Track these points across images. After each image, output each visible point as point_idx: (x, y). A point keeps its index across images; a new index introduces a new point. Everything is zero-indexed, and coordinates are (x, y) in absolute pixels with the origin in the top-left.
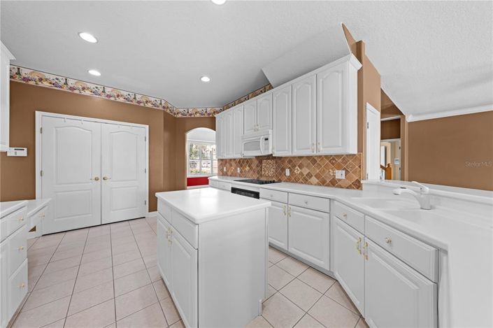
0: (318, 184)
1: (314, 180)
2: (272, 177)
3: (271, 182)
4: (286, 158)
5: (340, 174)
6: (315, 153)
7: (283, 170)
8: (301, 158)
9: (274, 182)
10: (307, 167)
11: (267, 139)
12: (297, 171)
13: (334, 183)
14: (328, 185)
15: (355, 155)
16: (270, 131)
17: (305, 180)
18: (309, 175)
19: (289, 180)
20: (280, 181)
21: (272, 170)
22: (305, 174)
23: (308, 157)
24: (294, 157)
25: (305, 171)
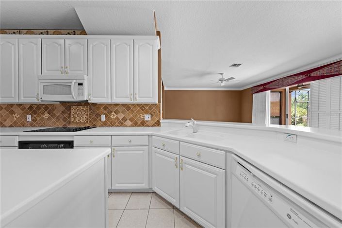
0: (132, 126)
1: (128, 123)
2: (84, 123)
3: (86, 128)
4: (101, 105)
5: (147, 117)
6: (132, 102)
7: (99, 115)
8: (116, 105)
9: (89, 128)
10: (123, 112)
11: (80, 84)
12: (113, 116)
13: (143, 124)
14: (139, 126)
15: (156, 104)
16: (86, 77)
17: (121, 124)
18: (125, 119)
19: (105, 124)
20: (95, 126)
21: (84, 116)
22: (121, 118)
23: (124, 105)
24: (110, 105)
25: (121, 116)
